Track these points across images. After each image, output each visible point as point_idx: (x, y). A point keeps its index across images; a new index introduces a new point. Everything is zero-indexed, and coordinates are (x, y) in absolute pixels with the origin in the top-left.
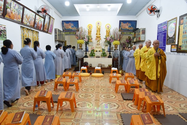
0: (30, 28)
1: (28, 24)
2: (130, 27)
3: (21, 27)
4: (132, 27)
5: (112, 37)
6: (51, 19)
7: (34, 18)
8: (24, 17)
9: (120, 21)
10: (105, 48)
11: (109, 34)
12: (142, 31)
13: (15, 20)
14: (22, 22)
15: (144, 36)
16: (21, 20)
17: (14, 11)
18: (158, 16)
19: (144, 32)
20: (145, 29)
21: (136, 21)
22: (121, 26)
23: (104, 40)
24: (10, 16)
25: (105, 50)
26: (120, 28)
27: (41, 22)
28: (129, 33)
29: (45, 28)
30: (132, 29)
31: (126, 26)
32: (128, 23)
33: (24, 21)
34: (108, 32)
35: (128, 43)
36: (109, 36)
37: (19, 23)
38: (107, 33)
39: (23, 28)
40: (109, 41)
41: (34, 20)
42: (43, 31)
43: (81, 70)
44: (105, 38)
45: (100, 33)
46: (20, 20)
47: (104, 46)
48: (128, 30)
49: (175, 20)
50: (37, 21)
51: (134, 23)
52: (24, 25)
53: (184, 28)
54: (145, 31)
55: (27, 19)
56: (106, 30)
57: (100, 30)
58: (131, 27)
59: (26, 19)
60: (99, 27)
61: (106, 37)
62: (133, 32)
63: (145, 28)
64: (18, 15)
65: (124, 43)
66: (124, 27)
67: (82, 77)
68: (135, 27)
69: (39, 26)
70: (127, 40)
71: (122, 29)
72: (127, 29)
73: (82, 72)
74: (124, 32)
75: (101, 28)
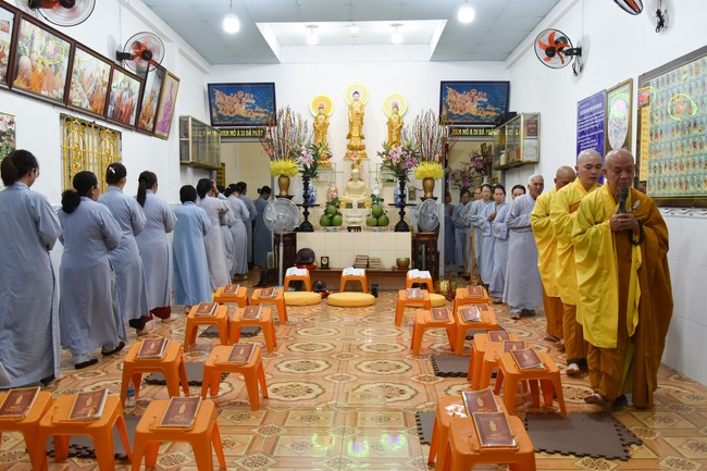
0: (91, 120)
1: (84, 106)
2: (485, 106)
3: (62, 116)
4: (493, 108)
5: (409, 147)
6: (168, 79)
7: (107, 80)
8: (73, 80)
9: (442, 83)
10: (381, 190)
11: (399, 135)
12: (527, 123)
13: (43, 93)
14: (66, 101)
15: (534, 142)
16: (62, 91)
17: (43, 63)
18: (577, 69)
19: (533, 127)
20: (536, 116)
21: (508, 82)
22: (446, 105)
23: (380, 160)
24: (28, 83)
25: (382, 200)
26: (444, 113)
27: (131, 94)
28: (482, 132)
29: (144, 118)
30: (492, 113)
31: (470, 105)
32: (474, 92)
33: (72, 94)
34: (396, 129)
35: (479, 170)
36: (397, 143)
37: (54, 105)
38: (390, 133)
39: (68, 120)
40: (398, 165)
41: (105, 89)
42: (138, 128)
43: (287, 283)
44: (382, 150)
45: (363, 133)
46: (60, 93)
47: (381, 185)
48: (477, 121)
49: (627, 87)
50: (116, 92)
51: (498, 92)
52: (72, 110)
53: (652, 119)
54: (536, 123)
55: (83, 87)
56: (387, 120)
57: (362, 119)
58: (488, 108)
59: (80, 89)
60: (357, 109)
61: (385, 146)
62: (498, 126)
63: (537, 112)
64: (55, 73)
65: (463, 173)
66: (459, 105)
67: (288, 308)
68: (502, 109)
69: (124, 109)
70: (473, 159)
71: (450, 115)
72: (471, 115)
73: (290, 289)
74: (459, 128)
75: (366, 111)
